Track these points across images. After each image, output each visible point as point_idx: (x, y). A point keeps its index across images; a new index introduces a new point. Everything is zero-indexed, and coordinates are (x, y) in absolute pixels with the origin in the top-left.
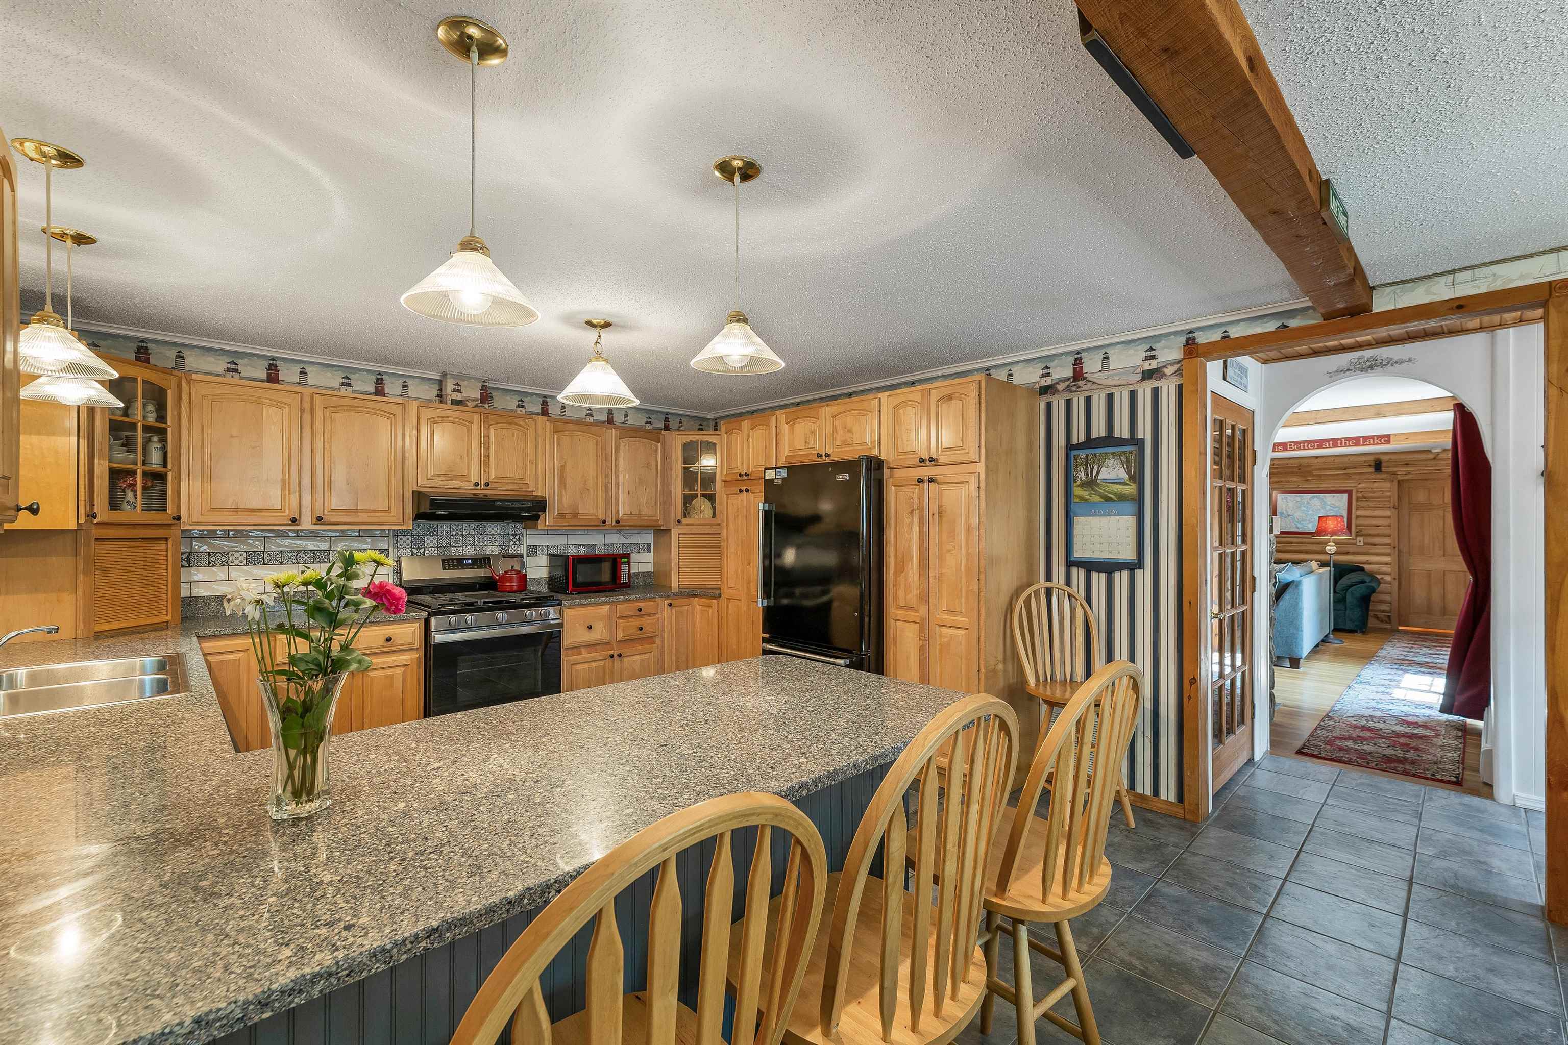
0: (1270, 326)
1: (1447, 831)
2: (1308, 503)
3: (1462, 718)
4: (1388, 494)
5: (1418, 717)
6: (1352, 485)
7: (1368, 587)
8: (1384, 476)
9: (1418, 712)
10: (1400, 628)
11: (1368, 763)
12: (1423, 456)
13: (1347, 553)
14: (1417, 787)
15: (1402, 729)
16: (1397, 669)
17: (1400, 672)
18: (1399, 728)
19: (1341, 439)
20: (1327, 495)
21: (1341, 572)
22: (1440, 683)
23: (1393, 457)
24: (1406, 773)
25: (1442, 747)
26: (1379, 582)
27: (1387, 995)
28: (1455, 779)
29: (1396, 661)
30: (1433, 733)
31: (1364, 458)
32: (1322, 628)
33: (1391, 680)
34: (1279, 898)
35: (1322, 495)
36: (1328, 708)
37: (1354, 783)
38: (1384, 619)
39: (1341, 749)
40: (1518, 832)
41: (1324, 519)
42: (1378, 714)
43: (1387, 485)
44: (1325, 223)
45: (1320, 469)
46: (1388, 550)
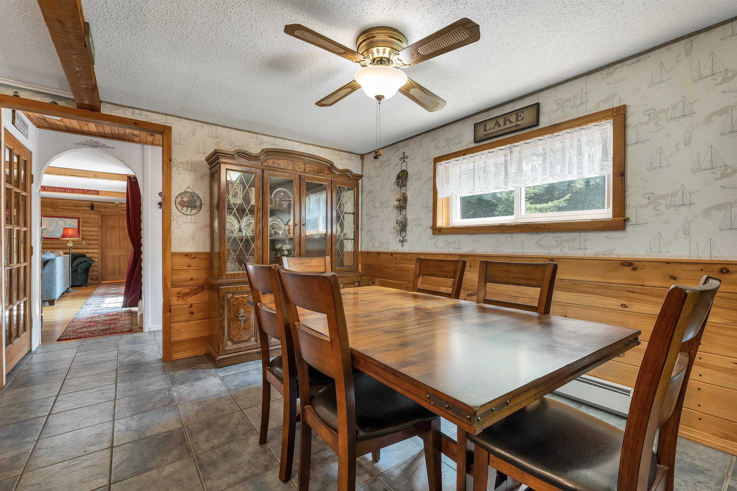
0: (47, 100)
1: (128, 347)
2: (57, 223)
3: (129, 308)
4: (97, 221)
5: (113, 312)
6: (80, 215)
7: (88, 264)
8: (95, 212)
9: (113, 310)
10: (102, 282)
11: (94, 334)
12: (111, 205)
13: (78, 248)
14: (115, 337)
15: (107, 318)
16: (103, 297)
17: (104, 298)
18: (106, 318)
19: (76, 189)
20: (67, 219)
21: (74, 257)
22: (121, 299)
23: (99, 204)
24: (111, 333)
25: (124, 320)
26: (93, 261)
27: (112, 414)
28: (129, 330)
29: (102, 294)
30: (120, 316)
31: (85, 203)
32: (66, 285)
33: (101, 301)
34: (55, 404)
35: (64, 219)
36: (73, 318)
37: (88, 343)
38: (95, 279)
39: (81, 333)
40: (152, 339)
41: (67, 229)
42: (97, 315)
43: (96, 216)
44: (85, 46)
45: (63, 206)
46: (97, 247)
